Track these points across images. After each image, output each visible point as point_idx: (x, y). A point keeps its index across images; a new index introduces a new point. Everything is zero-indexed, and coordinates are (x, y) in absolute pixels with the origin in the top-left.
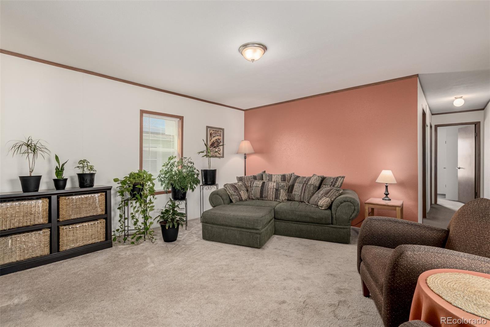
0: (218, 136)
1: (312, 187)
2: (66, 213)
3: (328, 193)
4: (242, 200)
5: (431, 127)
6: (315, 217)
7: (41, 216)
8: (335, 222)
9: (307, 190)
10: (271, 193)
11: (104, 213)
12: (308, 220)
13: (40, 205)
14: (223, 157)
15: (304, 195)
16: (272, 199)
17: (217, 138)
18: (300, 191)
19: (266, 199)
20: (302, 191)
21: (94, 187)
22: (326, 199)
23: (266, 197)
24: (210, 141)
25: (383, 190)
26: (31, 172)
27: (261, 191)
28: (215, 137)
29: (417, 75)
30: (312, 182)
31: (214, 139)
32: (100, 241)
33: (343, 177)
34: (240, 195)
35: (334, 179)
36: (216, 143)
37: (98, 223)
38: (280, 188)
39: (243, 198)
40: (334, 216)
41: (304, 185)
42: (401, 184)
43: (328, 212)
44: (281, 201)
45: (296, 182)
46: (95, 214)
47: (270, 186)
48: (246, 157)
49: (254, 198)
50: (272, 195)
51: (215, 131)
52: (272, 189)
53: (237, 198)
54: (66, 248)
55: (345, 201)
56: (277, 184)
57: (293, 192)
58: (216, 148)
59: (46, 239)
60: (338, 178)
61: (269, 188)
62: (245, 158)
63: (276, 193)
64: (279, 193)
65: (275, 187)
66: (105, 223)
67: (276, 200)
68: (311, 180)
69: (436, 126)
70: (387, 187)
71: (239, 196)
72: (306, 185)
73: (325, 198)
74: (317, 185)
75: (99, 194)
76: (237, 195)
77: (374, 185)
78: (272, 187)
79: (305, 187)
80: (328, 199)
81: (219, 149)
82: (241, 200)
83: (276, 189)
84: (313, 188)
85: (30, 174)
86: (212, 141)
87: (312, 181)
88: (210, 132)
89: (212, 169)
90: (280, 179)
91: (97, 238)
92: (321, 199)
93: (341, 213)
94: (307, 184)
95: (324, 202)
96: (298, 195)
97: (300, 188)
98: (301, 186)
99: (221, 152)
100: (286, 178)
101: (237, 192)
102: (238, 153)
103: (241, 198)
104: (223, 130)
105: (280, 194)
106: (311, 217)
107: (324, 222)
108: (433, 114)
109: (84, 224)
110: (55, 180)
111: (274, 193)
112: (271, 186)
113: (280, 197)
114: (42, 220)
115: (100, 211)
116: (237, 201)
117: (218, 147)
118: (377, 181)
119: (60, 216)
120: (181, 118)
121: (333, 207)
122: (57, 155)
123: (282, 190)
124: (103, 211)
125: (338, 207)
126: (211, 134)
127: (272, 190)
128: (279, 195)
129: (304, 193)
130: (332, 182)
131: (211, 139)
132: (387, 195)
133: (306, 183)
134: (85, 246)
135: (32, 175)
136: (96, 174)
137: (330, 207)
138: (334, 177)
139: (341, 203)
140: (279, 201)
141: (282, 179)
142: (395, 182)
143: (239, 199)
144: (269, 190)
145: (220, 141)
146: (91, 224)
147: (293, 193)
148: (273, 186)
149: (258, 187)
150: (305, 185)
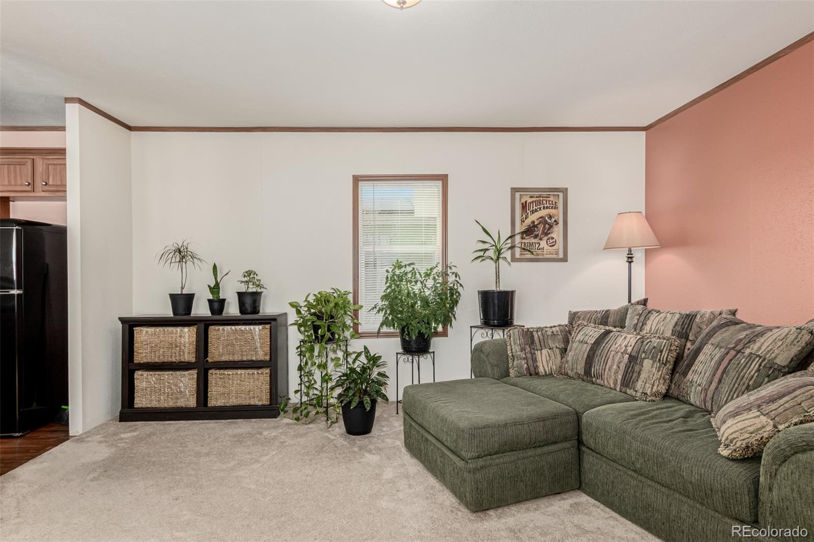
0: (547, 208)
1: (754, 366)
2: (217, 352)
4: (537, 374)
7: (186, 351)
8: (766, 519)
10: (615, 367)
11: (268, 358)
13: (187, 336)
14: (565, 259)
15: (717, 388)
16: (615, 383)
17: (543, 213)
18: (707, 374)
19: (598, 381)
20: (714, 375)
21: (259, 314)
22: (757, 421)
23: (600, 376)
24: (523, 221)
26: (182, 288)
27: (588, 356)
28: (536, 211)
30: (760, 348)
31: (533, 218)
32: (260, 403)
34: (535, 360)
36: (541, 227)
37: (258, 373)
38: (643, 355)
39: (541, 370)
40: (766, 495)
41: (727, 353)
44: (638, 394)
45: (710, 342)
46: (254, 359)
47: (617, 345)
48: (631, 258)
49: (570, 372)
50: (616, 372)
51: (537, 197)
52: (620, 354)
53: (521, 367)
54: (215, 403)
56: (640, 341)
57: (690, 372)
58: (541, 239)
59: (193, 385)
61: (612, 348)
62: (630, 260)
63: (627, 367)
64: (637, 368)
65: (630, 349)
66: (268, 375)
67: (624, 389)
68: (762, 340)
71: (530, 362)
72: (735, 356)
73: (753, 414)
75: (261, 327)
76: (524, 359)
78: (621, 349)
79: (731, 360)
80: (764, 419)
81: (551, 241)
82: (533, 372)
83: (630, 356)
84: (758, 370)
85: (182, 291)
86: (528, 222)
87: (762, 346)
88: (523, 201)
89: (502, 288)
90: (671, 327)
91: (257, 397)
94: (739, 352)
96: (699, 385)
97: (713, 363)
98: (717, 358)
99: (560, 245)
100: (694, 326)
101: (528, 349)
102: (609, 247)
103: (532, 369)
104: (565, 191)
105: (639, 374)
109: (239, 372)
110: (209, 301)
111: (623, 366)
112: (620, 345)
113: (640, 382)
114: (189, 356)
115: (262, 354)
116: (520, 375)
117: (547, 234)
119: (209, 354)
120: (443, 179)
121: (764, 458)
122: (216, 264)
123: (647, 363)
124: (266, 354)
125: (780, 462)
126: (524, 206)
127: (618, 357)
128: (635, 375)
129: (720, 381)
131: (526, 218)
133: (738, 348)
134: (240, 406)
135: (183, 293)
136: (263, 294)
139: (797, 451)
140: (634, 393)
141: (679, 328)
143: (528, 369)
144: (611, 356)
145: (553, 220)
146: (249, 374)
147: (690, 376)
148: (626, 346)
149: (586, 343)
150: (733, 353)
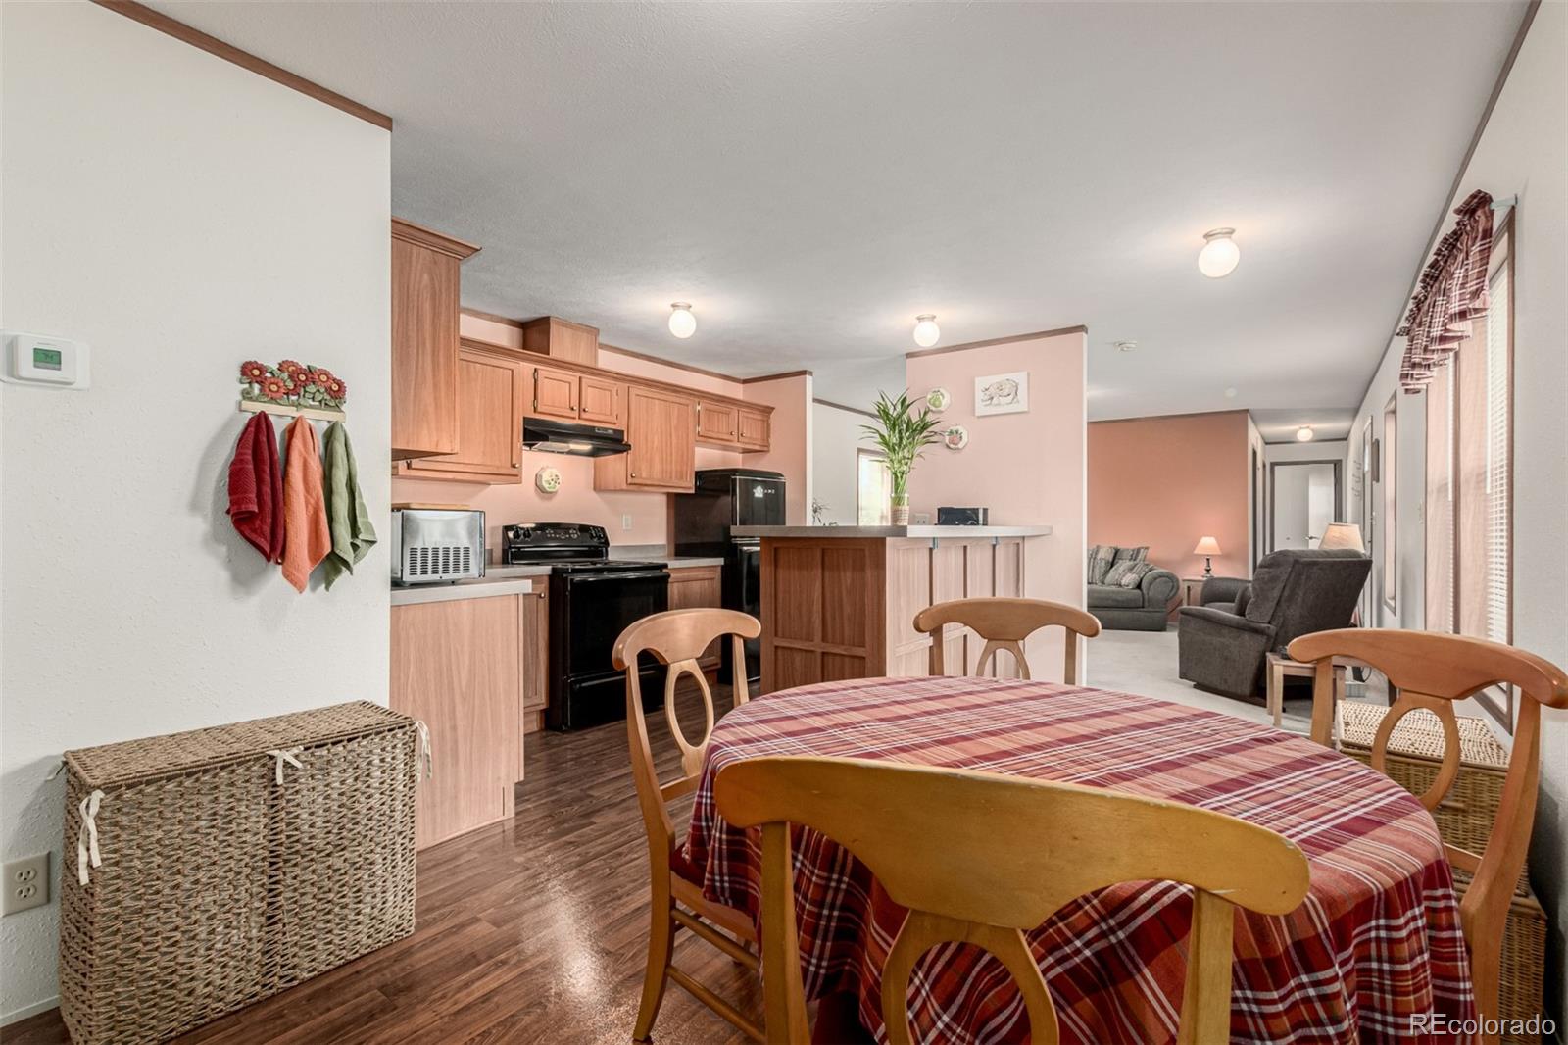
1: (1104, 562)
3: (1133, 567)
5: (1264, 466)
6: (1120, 598)
8: (1146, 604)
9: (1097, 567)
12: (1110, 603)
15: (1092, 573)
22: (1131, 576)
25: (1204, 565)
29: (1247, 411)
33: (1147, 548)
35: (1133, 551)
40: (1146, 597)
42: (1226, 556)
43: (1138, 591)
55: (1161, 577)
60: (1138, 550)
68: (1101, 552)
69: (1273, 465)
70: (1208, 559)
72: (1094, 560)
73: (1129, 575)
74: (1111, 560)
77: (1190, 557)
80: (1133, 575)
84: (1105, 564)
87: (1102, 554)
92: (1124, 576)
93: (1155, 592)
94: (1094, 558)
95: (1130, 579)
106: (1118, 601)
107: (1133, 605)
108: (1267, 444)
118: (1195, 552)
121: (1144, 585)
125: (1150, 584)
129: (1093, 570)
130: (1132, 556)
132: (1208, 570)
133: (1093, 556)
137: (1139, 586)
138: (1132, 547)
139: (1156, 579)
142: (1220, 553)
150: (1092, 559)
